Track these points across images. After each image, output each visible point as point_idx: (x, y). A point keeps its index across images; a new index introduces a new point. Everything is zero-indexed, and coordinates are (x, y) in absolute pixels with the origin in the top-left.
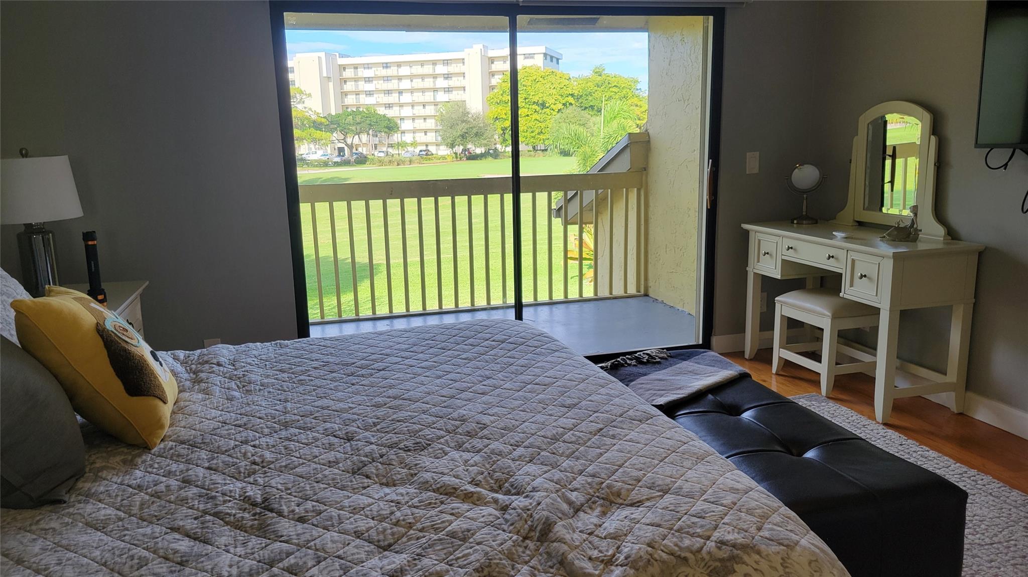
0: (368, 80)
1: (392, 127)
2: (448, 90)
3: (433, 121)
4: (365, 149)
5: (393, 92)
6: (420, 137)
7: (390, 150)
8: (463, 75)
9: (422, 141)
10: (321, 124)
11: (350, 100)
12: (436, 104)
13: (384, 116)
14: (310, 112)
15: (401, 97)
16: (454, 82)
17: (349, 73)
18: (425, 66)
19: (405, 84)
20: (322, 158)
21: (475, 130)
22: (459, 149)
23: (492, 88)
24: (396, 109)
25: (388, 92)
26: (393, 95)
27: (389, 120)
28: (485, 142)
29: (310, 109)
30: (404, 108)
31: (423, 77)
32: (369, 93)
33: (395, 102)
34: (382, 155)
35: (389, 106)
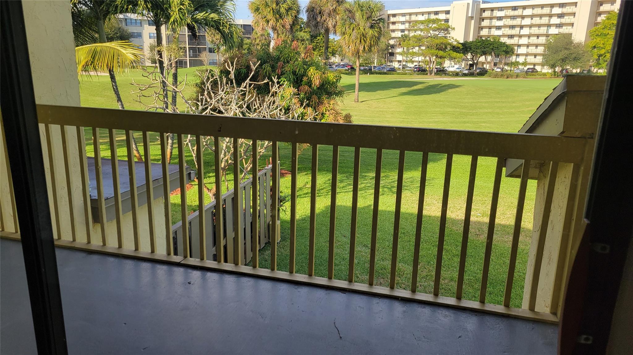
0: (500, 18)
1: (508, 51)
2: (559, 26)
3: (542, 48)
4: (488, 66)
5: (516, 26)
6: (531, 59)
7: (506, 67)
8: (574, 14)
9: (531, 62)
10: (459, 48)
11: (484, 32)
12: (547, 36)
13: (504, 43)
14: (452, 40)
15: (521, 30)
16: (566, 20)
17: (487, 14)
18: (544, 9)
19: (527, 21)
20: (456, 70)
21: (574, 56)
22: (557, 69)
23: (596, 24)
24: (516, 39)
25: (512, 27)
26: (516, 29)
27: (507, 46)
28: (581, 65)
29: (453, 38)
30: (522, 38)
31: (541, 16)
32: (499, 28)
33: (517, 34)
34: (499, 70)
35: (511, 37)
